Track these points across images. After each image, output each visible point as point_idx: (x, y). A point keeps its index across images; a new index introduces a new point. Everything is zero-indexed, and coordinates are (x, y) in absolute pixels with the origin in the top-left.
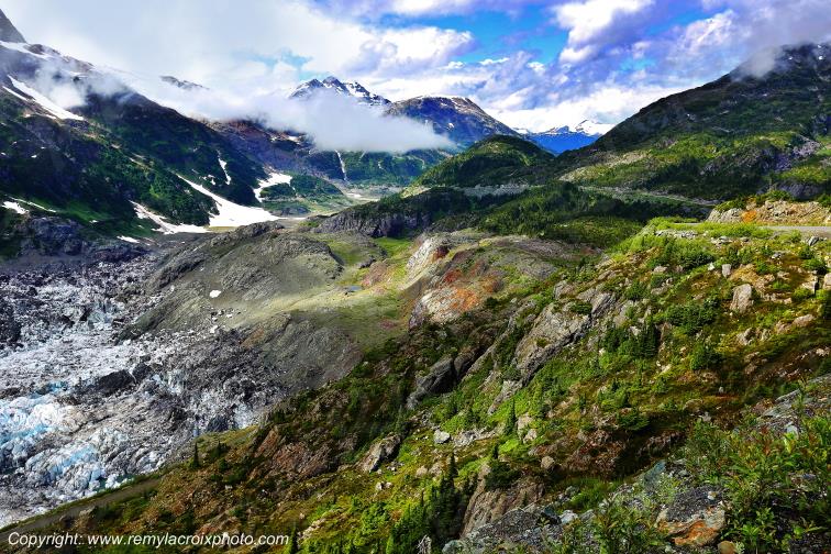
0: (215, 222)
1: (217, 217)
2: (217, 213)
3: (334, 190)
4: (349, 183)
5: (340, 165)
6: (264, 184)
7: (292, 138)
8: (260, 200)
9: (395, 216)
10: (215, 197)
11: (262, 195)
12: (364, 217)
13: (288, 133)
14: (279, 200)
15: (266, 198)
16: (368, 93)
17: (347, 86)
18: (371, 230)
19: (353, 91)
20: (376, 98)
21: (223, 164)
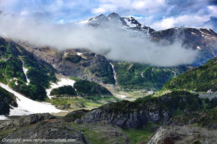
0: (13, 112)
1: (15, 108)
2: (16, 105)
3: (106, 92)
4: (119, 87)
5: (113, 74)
6: (54, 86)
7: (79, 54)
8: (50, 97)
9: (141, 112)
10: (16, 94)
11: (52, 94)
12: (116, 111)
13: (78, 50)
14: (64, 98)
15: (55, 96)
16: (140, 25)
17: (125, 20)
18: (121, 122)
19: (129, 23)
20: (146, 28)
21: (25, 70)
